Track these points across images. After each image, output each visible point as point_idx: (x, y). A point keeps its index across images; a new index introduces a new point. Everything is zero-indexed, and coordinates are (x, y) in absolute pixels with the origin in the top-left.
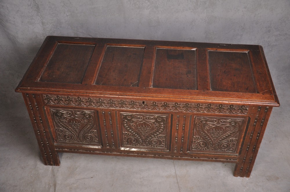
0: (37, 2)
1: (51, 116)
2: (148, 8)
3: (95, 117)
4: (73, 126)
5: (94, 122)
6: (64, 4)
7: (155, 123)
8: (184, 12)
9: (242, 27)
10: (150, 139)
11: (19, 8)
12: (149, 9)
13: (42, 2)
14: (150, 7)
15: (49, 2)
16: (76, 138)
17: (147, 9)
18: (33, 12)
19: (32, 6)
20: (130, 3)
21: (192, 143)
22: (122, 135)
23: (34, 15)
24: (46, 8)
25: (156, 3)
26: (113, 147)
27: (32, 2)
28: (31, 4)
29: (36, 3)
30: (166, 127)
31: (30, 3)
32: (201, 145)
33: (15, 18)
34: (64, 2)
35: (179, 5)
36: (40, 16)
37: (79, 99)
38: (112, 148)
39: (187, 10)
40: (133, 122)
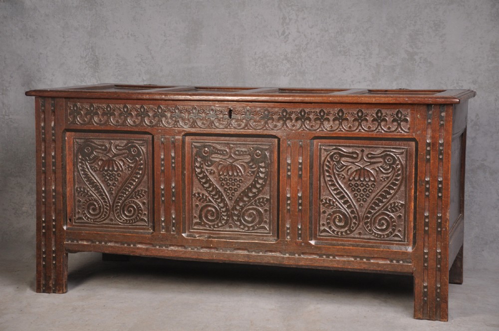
0: (97, 54)
1: (74, 153)
2: (287, 75)
3: (147, 155)
4: (108, 180)
5: (145, 167)
6: (142, 60)
7: (251, 164)
8: (353, 85)
9: (473, 120)
10: (242, 208)
11: (66, 60)
12: (289, 75)
13: (105, 54)
14: (290, 72)
15: (117, 55)
16: (108, 212)
17: (284, 76)
18: (87, 69)
19: (87, 60)
20: (256, 63)
21: (320, 216)
22: (192, 200)
23: (87, 74)
24: (110, 64)
25: (302, 66)
26: (174, 231)
27: (90, 53)
28: (86, 56)
29: (96, 56)
30: (270, 175)
31: (85, 54)
32: (337, 221)
33: (54, 76)
34: (141, 55)
35: (344, 72)
36: (97, 78)
37: (125, 110)
38: (170, 234)
39: (360, 82)
40: (213, 163)
